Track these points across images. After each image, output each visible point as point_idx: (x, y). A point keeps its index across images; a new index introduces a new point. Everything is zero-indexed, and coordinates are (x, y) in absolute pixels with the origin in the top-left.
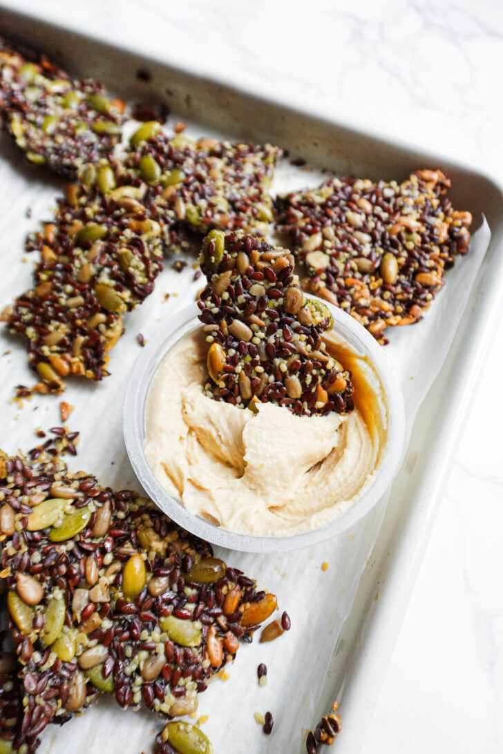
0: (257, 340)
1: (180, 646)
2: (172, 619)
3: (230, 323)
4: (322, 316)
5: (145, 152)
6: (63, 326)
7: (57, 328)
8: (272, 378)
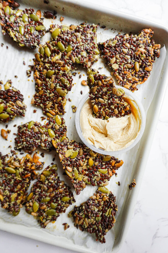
0: (106, 102)
1: (103, 174)
2: (101, 169)
3: (98, 99)
4: (122, 93)
5: (58, 40)
6: (50, 102)
7: (49, 103)
8: (110, 111)
